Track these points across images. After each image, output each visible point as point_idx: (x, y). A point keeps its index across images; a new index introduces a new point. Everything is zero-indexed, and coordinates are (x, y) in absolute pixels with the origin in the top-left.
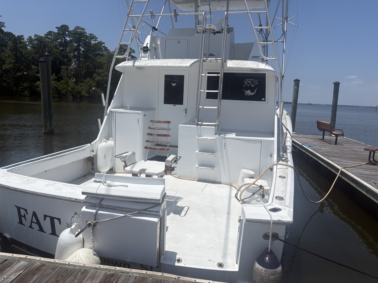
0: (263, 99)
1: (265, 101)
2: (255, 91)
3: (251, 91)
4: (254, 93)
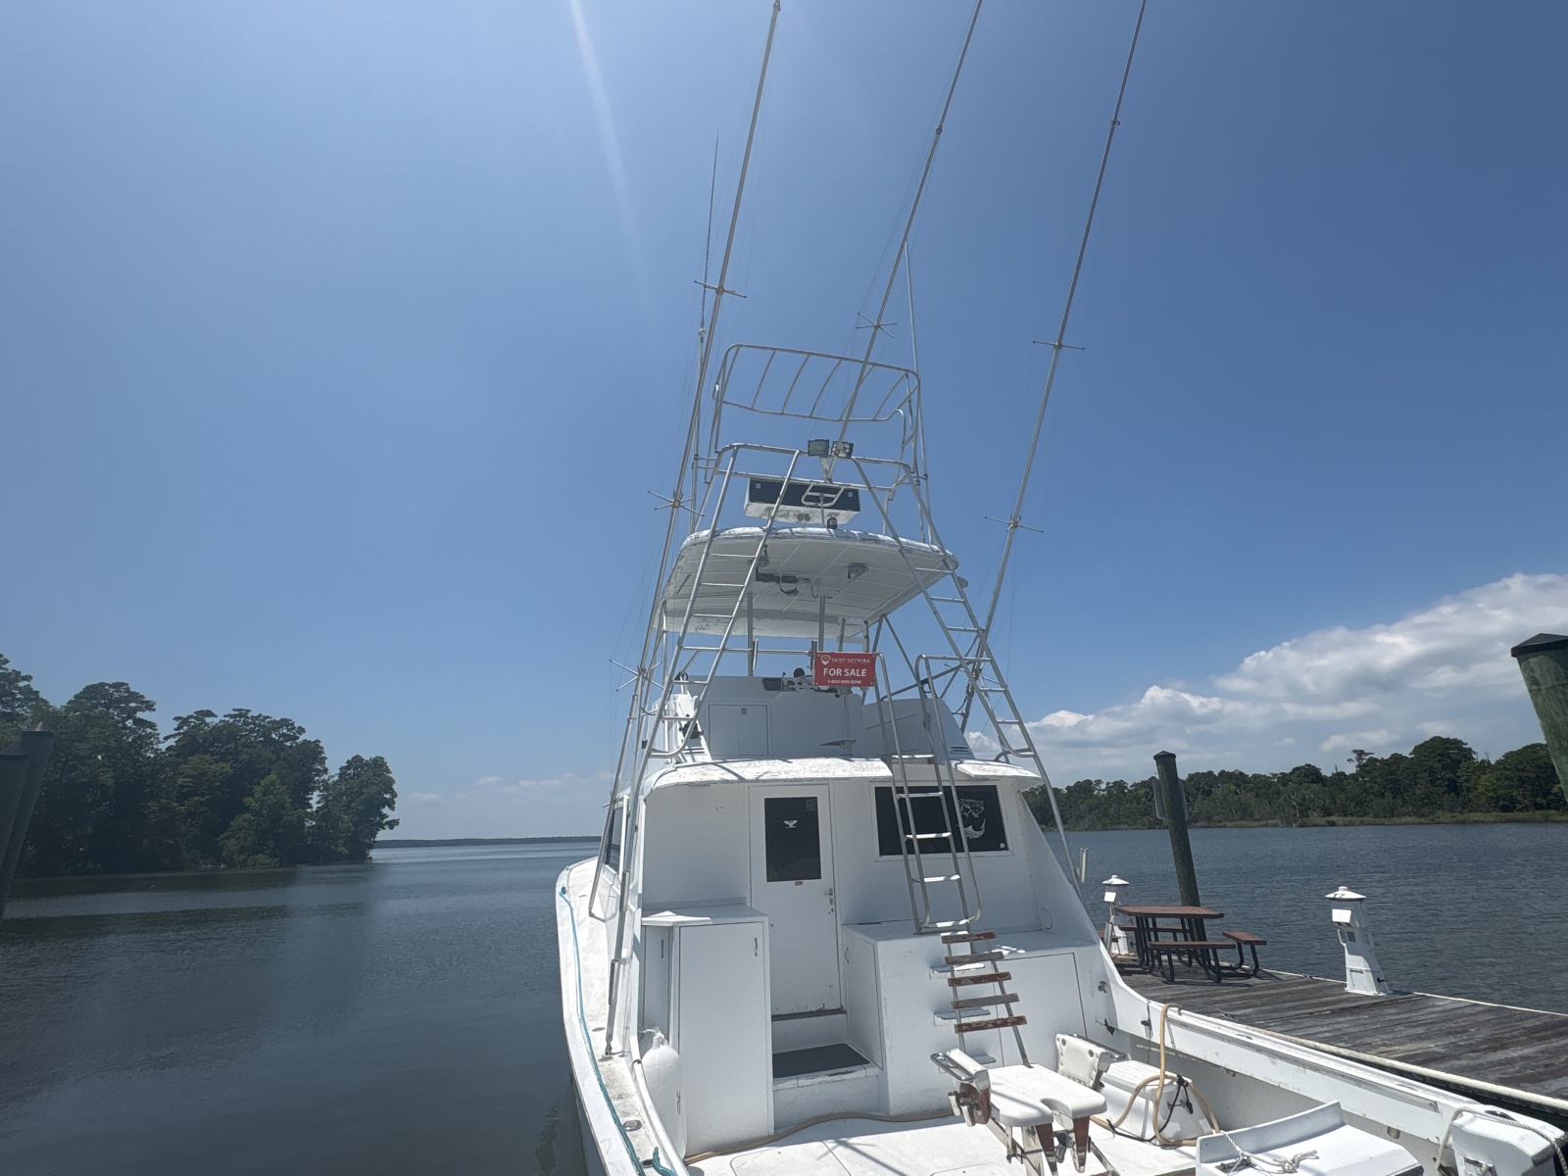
0: (1002, 845)
1: (1006, 849)
2: (983, 826)
3: (974, 828)
4: (981, 833)
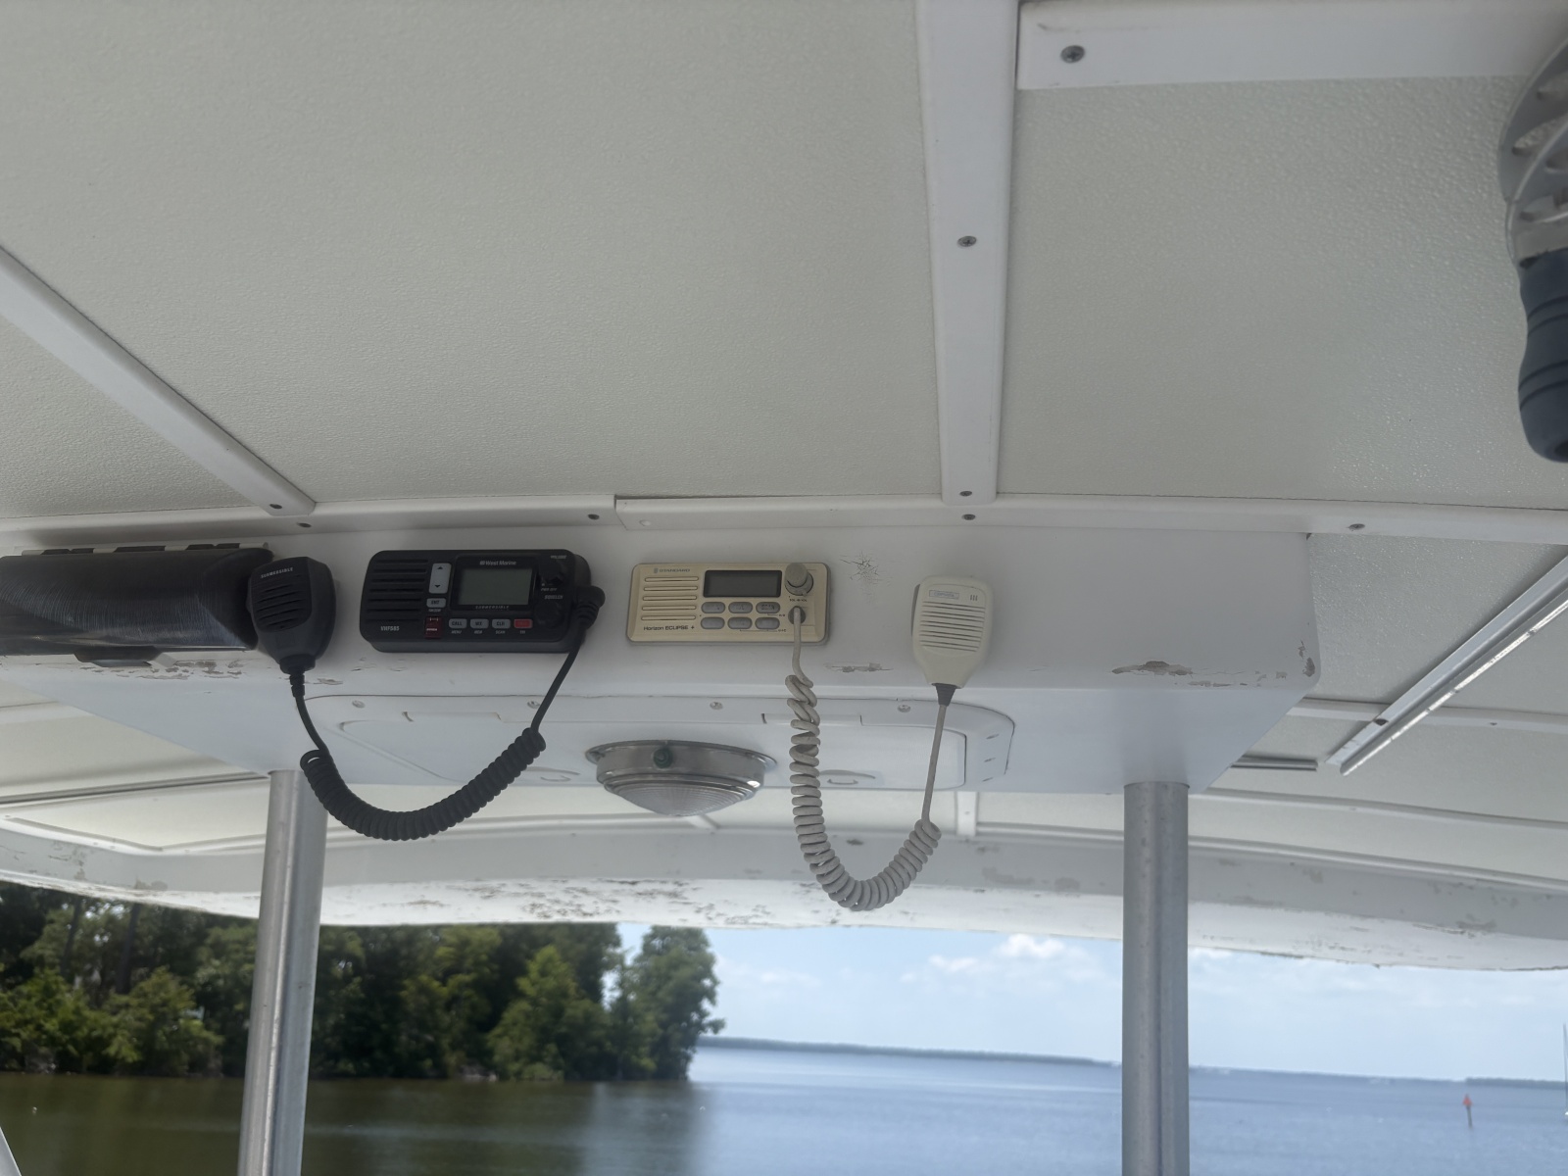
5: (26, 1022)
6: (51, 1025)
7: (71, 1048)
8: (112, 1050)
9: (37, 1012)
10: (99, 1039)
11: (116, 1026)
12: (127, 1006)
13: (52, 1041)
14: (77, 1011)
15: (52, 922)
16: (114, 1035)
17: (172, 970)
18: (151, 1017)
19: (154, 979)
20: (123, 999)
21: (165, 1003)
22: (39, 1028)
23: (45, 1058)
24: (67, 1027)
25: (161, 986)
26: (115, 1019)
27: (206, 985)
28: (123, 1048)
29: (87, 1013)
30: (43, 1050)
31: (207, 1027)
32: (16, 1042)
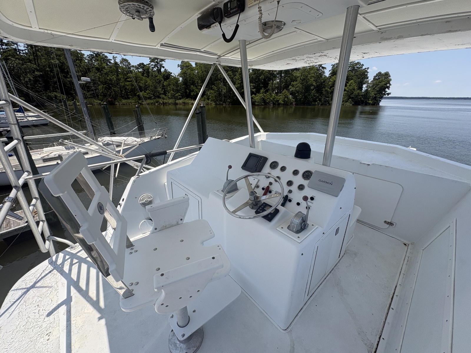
5: (268, 98)
6: (271, 99)
7: (274, 102)
8: (279, 102)
9: (270, 97)
10: (278, 100)
11: (280, 98)
12: (281, 95)
13: (272, 101)
14: (274, 97)
15: (270, 83)
16: (279, 100)
17: (286, 90)
18: (284, 97)
19: (284, 91)
20: (280, 94)
21: (286, 95)
22: (270, 99)
23: (271, 103)
24: (273, 99)
25: (285, 92)
26: (279, 97)
27: (291, 92)
28: (281, 102)
29: (276, 97)
30: (271, 102)
31: (292, 98)
32: (267, 101)
